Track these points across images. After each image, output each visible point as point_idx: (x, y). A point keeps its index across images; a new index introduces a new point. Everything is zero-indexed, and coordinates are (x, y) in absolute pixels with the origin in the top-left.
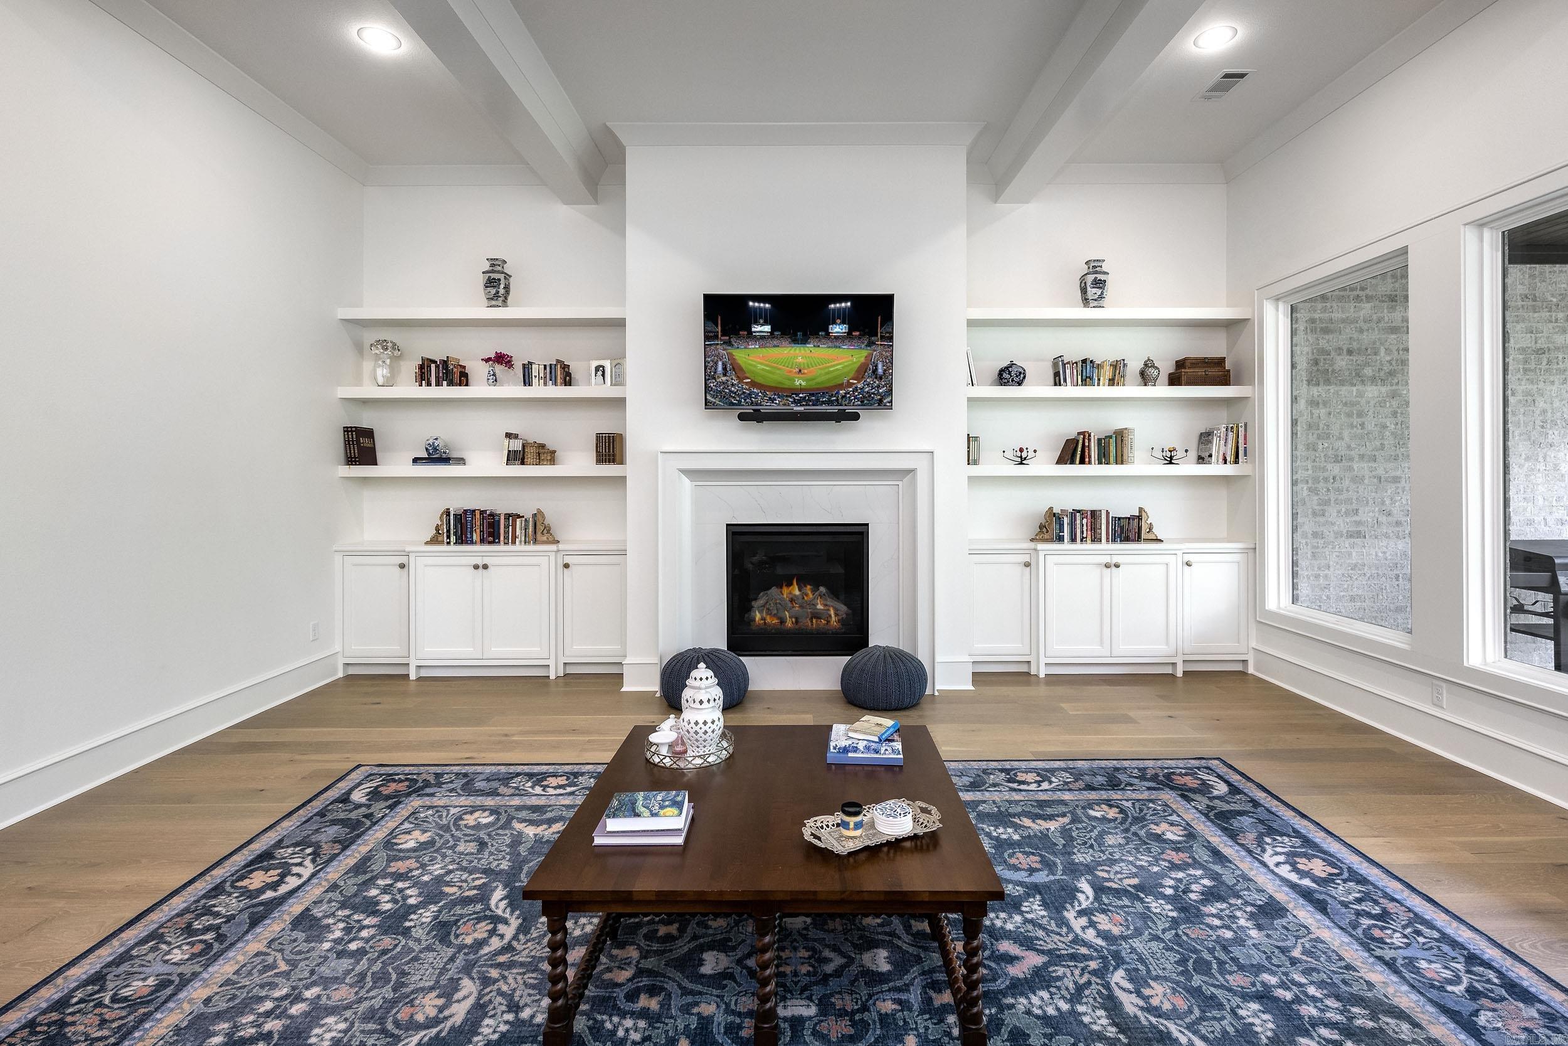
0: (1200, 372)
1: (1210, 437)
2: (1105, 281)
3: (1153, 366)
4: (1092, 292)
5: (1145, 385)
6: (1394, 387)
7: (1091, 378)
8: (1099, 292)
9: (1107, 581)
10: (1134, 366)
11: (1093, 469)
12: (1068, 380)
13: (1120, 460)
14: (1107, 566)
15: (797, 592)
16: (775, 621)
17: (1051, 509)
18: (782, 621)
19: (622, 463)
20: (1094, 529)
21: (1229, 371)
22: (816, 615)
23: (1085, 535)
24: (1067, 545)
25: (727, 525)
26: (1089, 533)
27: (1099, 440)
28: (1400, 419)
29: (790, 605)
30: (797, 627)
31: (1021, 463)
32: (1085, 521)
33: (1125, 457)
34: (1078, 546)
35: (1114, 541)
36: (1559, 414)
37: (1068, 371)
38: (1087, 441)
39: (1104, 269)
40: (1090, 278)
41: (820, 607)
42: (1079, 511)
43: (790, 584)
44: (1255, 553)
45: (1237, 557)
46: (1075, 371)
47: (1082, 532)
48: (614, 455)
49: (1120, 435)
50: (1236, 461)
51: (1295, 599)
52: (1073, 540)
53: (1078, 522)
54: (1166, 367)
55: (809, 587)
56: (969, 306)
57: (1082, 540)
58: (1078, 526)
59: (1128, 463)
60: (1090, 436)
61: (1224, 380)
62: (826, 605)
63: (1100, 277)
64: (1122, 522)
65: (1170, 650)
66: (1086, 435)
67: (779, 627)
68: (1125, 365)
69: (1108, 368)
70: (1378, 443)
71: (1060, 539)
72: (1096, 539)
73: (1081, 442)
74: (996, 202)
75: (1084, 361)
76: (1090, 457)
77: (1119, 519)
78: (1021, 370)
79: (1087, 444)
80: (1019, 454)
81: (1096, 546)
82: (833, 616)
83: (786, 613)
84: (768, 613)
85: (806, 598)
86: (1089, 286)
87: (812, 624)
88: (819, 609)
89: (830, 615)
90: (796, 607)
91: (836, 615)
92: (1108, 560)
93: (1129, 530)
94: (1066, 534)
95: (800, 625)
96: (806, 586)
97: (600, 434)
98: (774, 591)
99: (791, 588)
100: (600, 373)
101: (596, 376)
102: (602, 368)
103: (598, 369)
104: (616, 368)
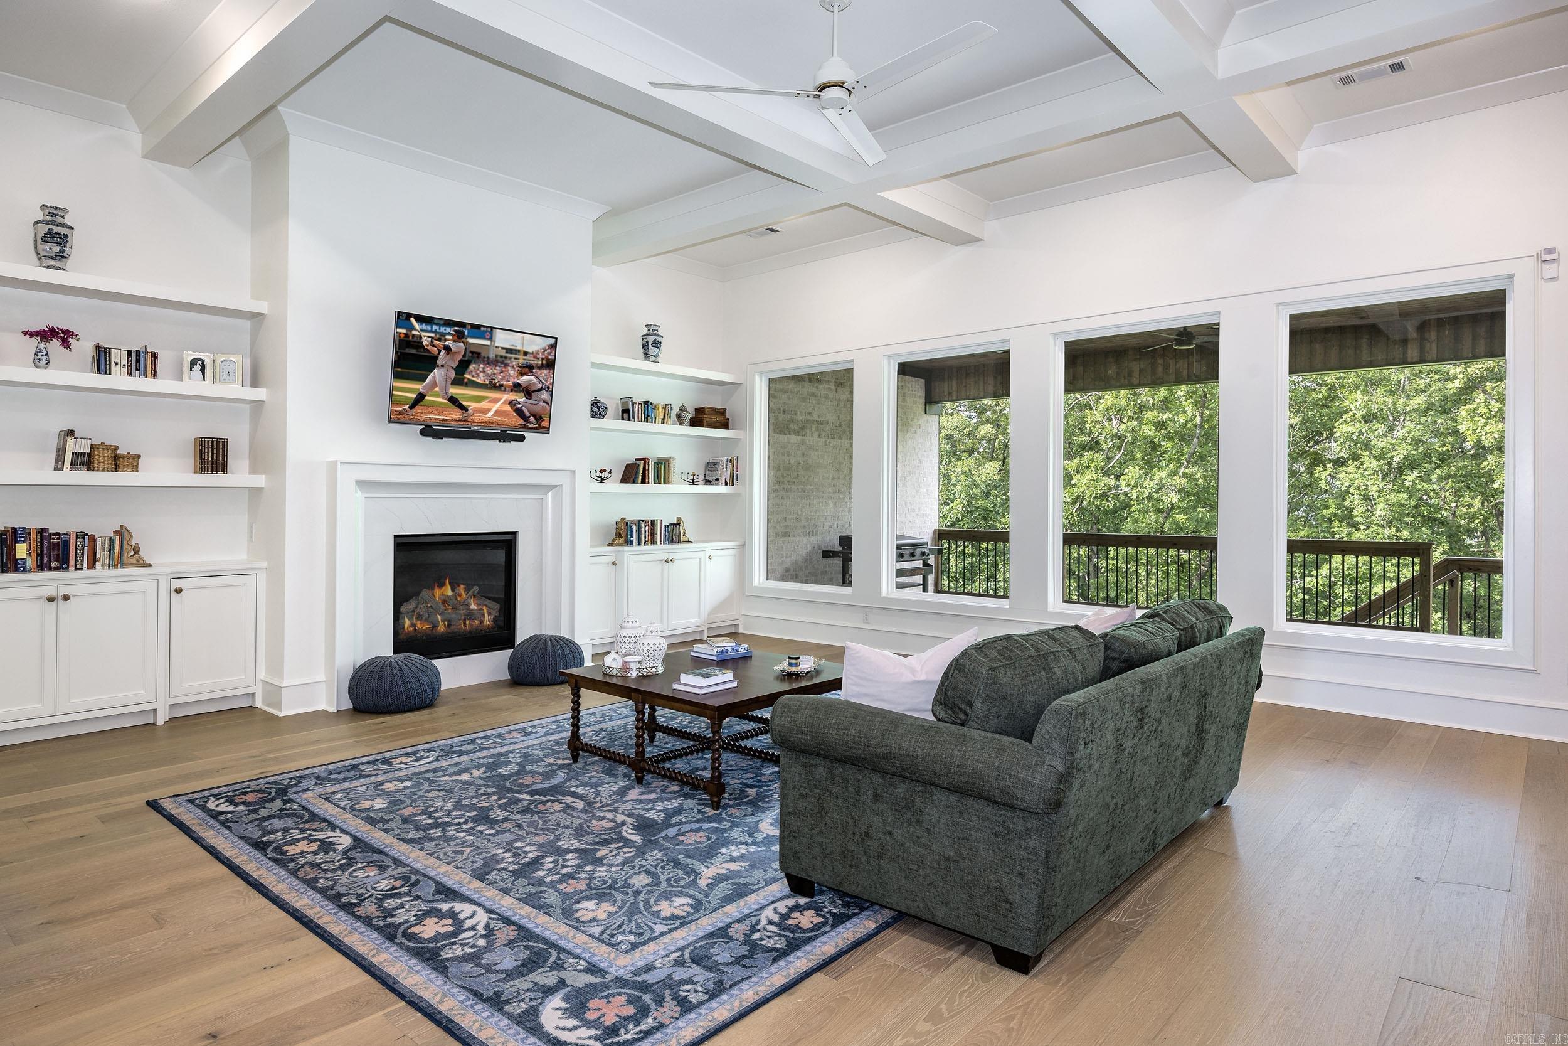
0: (712, 418)
1: (716, 466)
2: (660, 342)
3: (684, 411)
4: (652, 350)
5: (681, 425)
7: (650, 417)
8: (656, 350)
9: (666, 572)
10: (675, 410)
11: (652, 488)
12: (634, 417)
13: (667, 481)
14: (666, 561)
15: (450, 593)
16: (426, 627)
17: (624, 517)
18: (434, 627)
20: (653, 534)
21: (728, 419)
22: (470, 615)
23: (647, 540)
24: (635, 547)
25: (395, 536)
26: (650, 537)
27: (654, 465)
29: (442, 607)
30: (449, 630)
31: (601, 482)
32: (647, 528)
33: (670, 479)
34: (642, 547)
35: (665, 543)
37: (636, 410)
38: (647, 465)
39: (660, 332)
40: (650, 339)
41: (473, 607)
42: (643, 521)
43: (442, 585)
44: (743, 548)
46: (640, 410)
47: (645, 537)
48: (217, 463)
49: (667, 461)
50: (732, 484)
51: (768, 577)
52: (639, 543)
53: (643, 529)
54: (690, 413)
55: (462, 586)
56: (591, 353)
57: (645, 543)
58: (643, 532)
59: (672, 483)
60: (648, 459)
61: (725, 425)
62: (478, 605)
63: (658, 339)
64: (669, 528)
65: (702, 621)
66: (646, 458)
67: (430, 632)
68: (670, 409)
69: (661, 410)
70: (796, 474)
71: (631, 543)
72: (654, 542)
73: (643, 465)
75: (646, 403)
76: (649, 478)
77: (667, 526)
78: (604, 405)
79: (647, 468)
80: (599, 474)
81: (654, 547)
82: (486, 615)
83: (439, 617)
84: (417, 619)
85: (459, 599)
86: (650, 345)
87: (465, 625)
88: (473, 610)
89: (484, 615)
90: (448, 609)
91: (489, 614)
92: (666, 557)
93: (673, 534)
94: (635, 539)
95: (452, 627)
96: (459, 586)
97: (205, 438)
98: (425, 593)
99: (443, 589)
100: (197, 367)
101: (191, 370)
102: (200, 363)
103: (193, 363)
104: (224, 363)
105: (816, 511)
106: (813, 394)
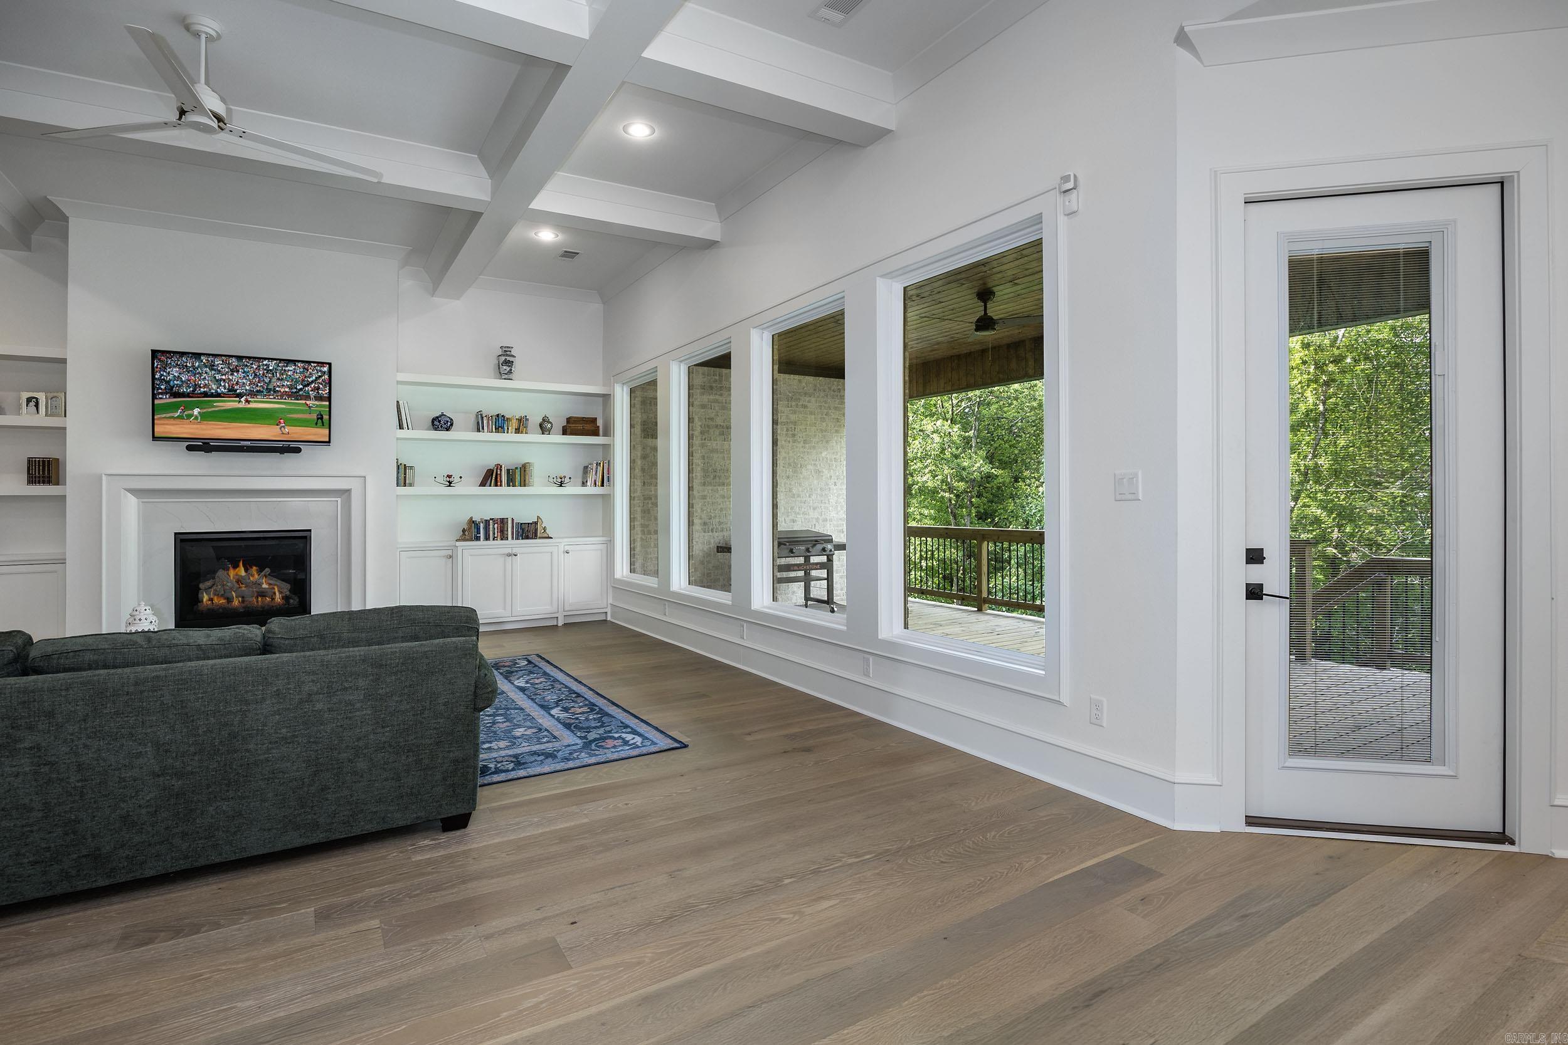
0: (580, 426)
1: (586, 469)
2: (513, 362)
3: (549, 422)
4: (504, 368)
5: (544, 434)
6: (703, 441)
7: (503, 428)
8: (508, 369)
9: (507, 565)
10: (535, 420)
11: (504, 490)
12: (485, 428)
13: (523, 484)
14: (509, 555)
15: (242, 572)
16: (223, 601)
17: (471, 518)
18: (229, 600)
19: (57, 484)
20: (503, 531)
21: (597, 427)
22: (262, 594)
23: (496, 536)
24: (482, 542)
25: (176, 534)
26: (499, 534)
27: (508, 471)
28: (706, 460)
29: (236, 585)
30: (243, 605)
31: (450, 486)
32: (496, 525)
33: (527, 482)
34: (491, 542)
35: (517, 538)
36: (792, 460)
37: (485, 422)
38: (499, 470)
39: (512, 353)
40: (503, 358)
41: (265, 586)
42: (492, 519)
43: (236, 566)
44: (610, 543)
45: (600, 547)
46: (490, 422)
47: (494, 534)
48: (49, 477)
49: (524, 468)
50: (602, 485)
51: (632, 571)
52: (487, 538)
53: (491, 526)
54: (559, 422)
55: (254, 568)
56: (397, 372)
57: (494, 539)
58: (491, 529)
59: (529, 486)
60: (501, 467)
61: (595, 433)
62: (270, 584)
63: (508, 358)
64: (523, 526)
65: (555, 609)
66: (499, 467)
67: (226, 605)
68: (527, 420)
69: (515, 421)
71: (478, 539)
72: (504, 537)
73: (495, 471)
74: (432, 296)
75: (498, 415)
76: (501, 482)
77: (521, 524)
78: (448, 419)
79: (499, 473)
80: (447, 479)
81: (504, 542)
82: (277, 594)
83: (233, 593)
84: (215, 595)
85: (251, 579)
86: (505, 364)
87: (257, 602)
88: (264, 588)
89: (275, 593)
90: (242, 587)
91: (280, 592)
92: (509, 551)
93: (528, 531)
94: (482, 535)
95: (246, 603)
96: (252, 568)
97: (32, 458)
98: (221, 573)
99: (238, 569)
100: (32, 404)
101: (27, 406)
102: (35, 400)
103: (29, 400)
104: (54, 399)
105: (721, 510)
106: (716, 401)
